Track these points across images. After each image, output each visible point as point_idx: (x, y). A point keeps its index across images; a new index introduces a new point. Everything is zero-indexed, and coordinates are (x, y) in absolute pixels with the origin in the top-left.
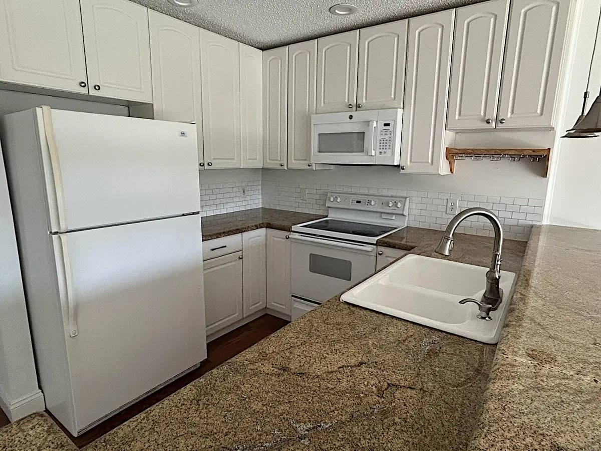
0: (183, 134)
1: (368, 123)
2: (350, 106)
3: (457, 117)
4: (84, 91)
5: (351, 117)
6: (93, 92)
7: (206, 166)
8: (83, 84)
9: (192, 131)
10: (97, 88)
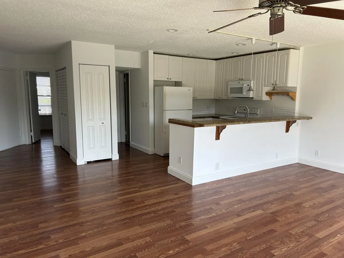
0: (189, 90)
1: (243, 84)
2: (240, 79)
3: (266, 83)
4: (168, 80)
5: (239, 83)
6: (169, 80)
7: (195, 98)
8: (168, 79)
9: (191, 89)
10: (170, 79)
